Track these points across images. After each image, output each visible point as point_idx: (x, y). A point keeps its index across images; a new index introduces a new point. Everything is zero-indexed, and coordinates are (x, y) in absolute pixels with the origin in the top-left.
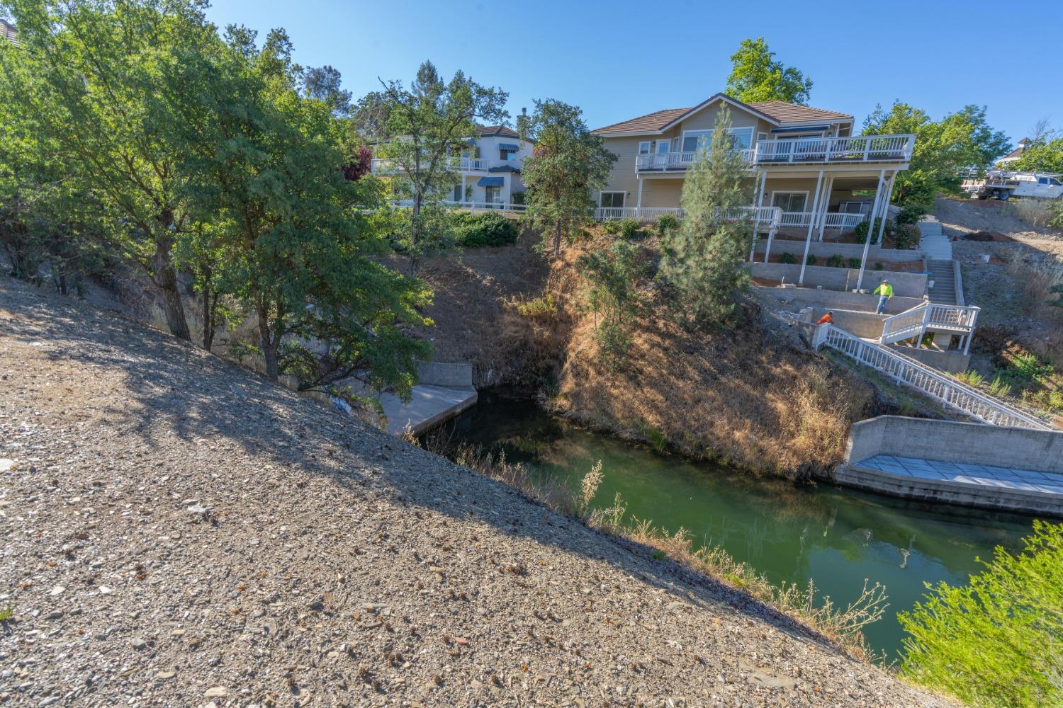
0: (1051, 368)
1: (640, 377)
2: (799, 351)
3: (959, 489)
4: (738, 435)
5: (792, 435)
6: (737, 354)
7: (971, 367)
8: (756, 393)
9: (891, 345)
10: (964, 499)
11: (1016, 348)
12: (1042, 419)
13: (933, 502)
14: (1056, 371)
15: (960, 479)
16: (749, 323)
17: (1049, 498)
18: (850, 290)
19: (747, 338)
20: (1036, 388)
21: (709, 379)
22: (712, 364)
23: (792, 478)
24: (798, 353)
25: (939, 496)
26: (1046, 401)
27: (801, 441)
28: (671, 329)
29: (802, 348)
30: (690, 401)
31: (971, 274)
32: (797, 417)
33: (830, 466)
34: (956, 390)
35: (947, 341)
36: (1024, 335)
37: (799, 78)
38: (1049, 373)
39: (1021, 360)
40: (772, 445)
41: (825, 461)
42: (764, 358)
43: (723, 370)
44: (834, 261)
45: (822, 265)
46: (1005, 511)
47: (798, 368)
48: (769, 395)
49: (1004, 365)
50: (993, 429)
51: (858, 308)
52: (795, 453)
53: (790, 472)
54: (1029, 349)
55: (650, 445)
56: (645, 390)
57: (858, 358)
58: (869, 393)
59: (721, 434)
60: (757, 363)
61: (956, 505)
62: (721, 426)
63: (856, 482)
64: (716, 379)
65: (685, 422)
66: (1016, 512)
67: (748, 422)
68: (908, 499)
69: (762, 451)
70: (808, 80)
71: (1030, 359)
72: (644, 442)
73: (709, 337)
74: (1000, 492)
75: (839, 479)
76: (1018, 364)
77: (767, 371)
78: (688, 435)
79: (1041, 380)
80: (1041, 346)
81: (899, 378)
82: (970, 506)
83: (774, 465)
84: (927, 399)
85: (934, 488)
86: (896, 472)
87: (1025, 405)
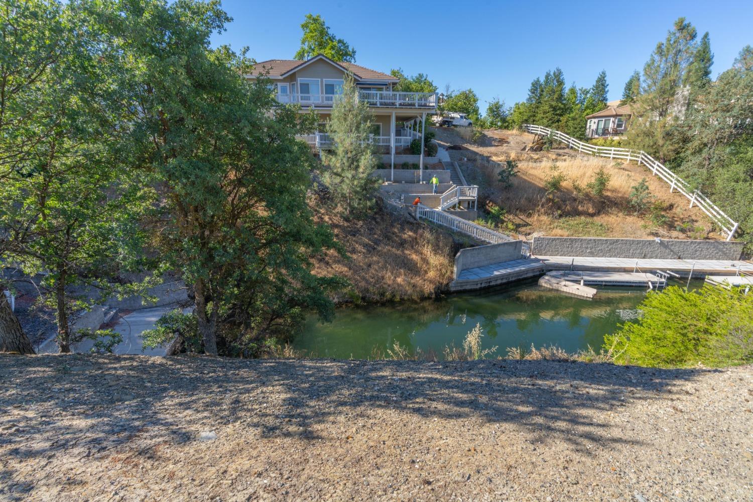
0: (505, 211)
1: (327, 258)
2: (413, 223)
3: (497, 277)
4: (399, 280)
5: (426, 272)
6: (381, 230)
7: (479, 217)
8: (399, 252)
9: (445, 211)
10: (499, 282)
11: (491, 204)
12: (508, 236)
13: (489, 287)
14: (507, 212)
15: (496, 273)
16: (381, 209)
17: (523, 271)
18: (418, 182)
19: (382, 219)
20: (503, 222)
21: (371, 249)
22: (370, 239)
23: (433, 296)
24: (411, 223)
25: (491, 284)
26: (507, 227)
27: (431, 274)
28: (335, 221)
29: (412, 220)
30: (365, 267)
31: (463, 168)
32: (425, 261)
33: (448, 284)
34: (477, 229)
35: (466, 205)
36: (492, 196)
37: (348, 47)
38: (504, 214)
39: (494, 209)
40: (417, 280)
41: (445, 282)
42: (396, 230)
43: (377, 242)
44: (405, 166)
45: (399, 168)
46: (512, 282)
47: (415, 232)
48: (407, 252)
49: (489, 213)
50: (499, 245)
51: (424, 192)
52: (431, 282)
53: (431, 293)
54: (496, 203)
55: (351, 302)
56: (334, 266)
57: (435, 221)
58: (451, 240)
59: (390, 282)
60: (393, 234)
61: (497, 285)
62: (389, 277)
63: (459, 288)
64: (374, 249)
65: (367, 281)
66: (515, 281)
67: (402, 271)
68: (481, 289)
69: (414, 286)
70: (353, 49)
71: (497, 208)
72: (347, 302)
73: (361, 223)
74: (510, 274)
75: (453, 289)
76: (493, 211)
77: (400, 237)
78: (371, 289)
79: (502, 217)
80: (499, 201)
81: (454, 228)
82: (501, 285)
83: (422, 291)
84: (469, 237)
85: (489, 280)
86: (473, 278)
87: (500, 230)
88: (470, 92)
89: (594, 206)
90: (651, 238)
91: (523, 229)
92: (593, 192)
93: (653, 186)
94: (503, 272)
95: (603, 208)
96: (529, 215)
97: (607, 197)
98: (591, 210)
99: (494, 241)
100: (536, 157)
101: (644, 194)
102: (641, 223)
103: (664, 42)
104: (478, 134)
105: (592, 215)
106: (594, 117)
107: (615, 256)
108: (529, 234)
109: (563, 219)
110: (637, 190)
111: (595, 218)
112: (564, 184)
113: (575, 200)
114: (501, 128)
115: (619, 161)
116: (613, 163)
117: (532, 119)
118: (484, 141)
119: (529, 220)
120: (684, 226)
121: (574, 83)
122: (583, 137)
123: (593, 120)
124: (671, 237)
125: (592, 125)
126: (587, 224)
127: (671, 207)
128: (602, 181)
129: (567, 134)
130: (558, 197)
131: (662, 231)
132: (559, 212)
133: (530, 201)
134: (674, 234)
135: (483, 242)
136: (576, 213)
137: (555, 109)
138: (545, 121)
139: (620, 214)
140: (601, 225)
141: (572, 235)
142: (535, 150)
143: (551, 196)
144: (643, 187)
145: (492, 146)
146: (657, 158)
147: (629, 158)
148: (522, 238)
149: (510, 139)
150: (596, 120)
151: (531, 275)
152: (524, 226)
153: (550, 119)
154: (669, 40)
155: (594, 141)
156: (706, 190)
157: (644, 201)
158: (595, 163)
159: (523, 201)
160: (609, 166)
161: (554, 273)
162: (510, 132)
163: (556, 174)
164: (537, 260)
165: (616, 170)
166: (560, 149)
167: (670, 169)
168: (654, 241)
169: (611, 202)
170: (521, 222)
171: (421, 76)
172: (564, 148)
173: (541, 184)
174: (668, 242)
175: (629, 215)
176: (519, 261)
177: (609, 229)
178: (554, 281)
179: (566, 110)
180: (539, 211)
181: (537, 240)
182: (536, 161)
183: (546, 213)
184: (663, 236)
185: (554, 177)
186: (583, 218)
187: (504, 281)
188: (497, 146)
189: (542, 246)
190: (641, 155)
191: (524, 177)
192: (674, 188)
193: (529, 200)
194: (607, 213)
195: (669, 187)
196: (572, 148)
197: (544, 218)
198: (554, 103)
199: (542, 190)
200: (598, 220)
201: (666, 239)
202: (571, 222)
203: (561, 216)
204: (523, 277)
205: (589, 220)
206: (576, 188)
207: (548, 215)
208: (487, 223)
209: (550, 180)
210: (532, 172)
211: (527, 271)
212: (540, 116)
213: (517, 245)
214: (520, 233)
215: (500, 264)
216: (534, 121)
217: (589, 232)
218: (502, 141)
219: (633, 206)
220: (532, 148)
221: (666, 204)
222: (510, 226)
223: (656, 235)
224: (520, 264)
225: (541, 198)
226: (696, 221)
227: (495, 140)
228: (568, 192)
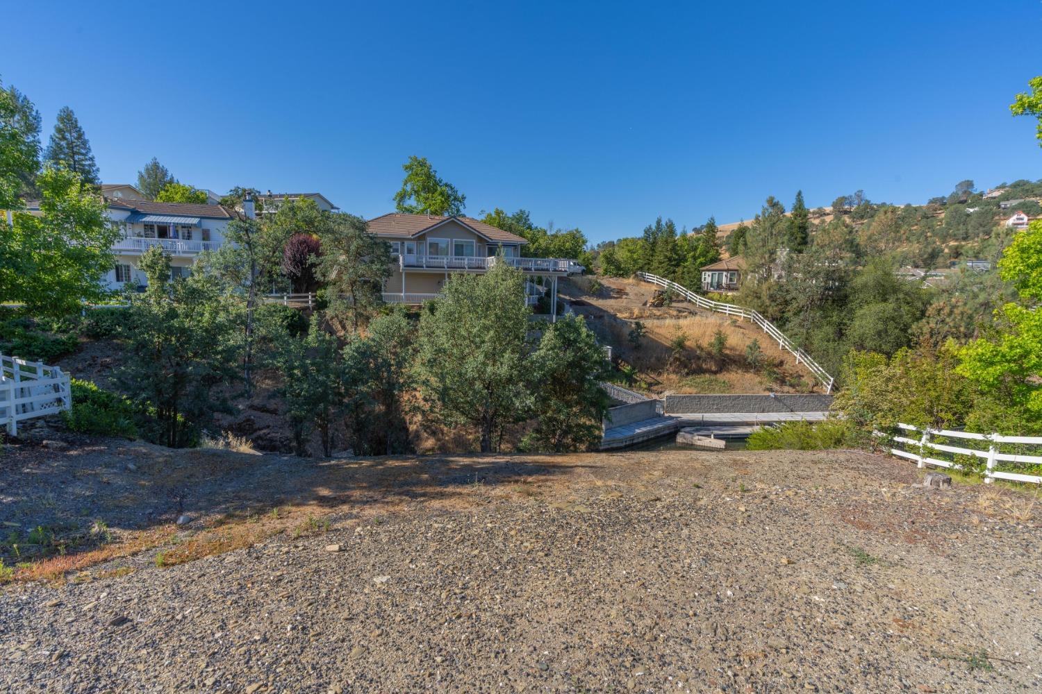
0: (637, 371)
3: (639, 435)
7: (614, 377)
10: (641, 439)
11: (623, 364)
12: (643, 395)
14: (639, 372)
15: (638, 431)
17: (661, 429)
20: (636, 381)
25: (635, 441)
26: (640, 387)
36: (623, 357)
37: (457, 192)
38: (636, 373)
39: (627, 369)
46: (651, 439)
49: (623, 373)
50: (637, 404)
54: (629, 364)
61: (639, 443)
63: (608, 447)
70: (463, 195)
71: (629, 368)
74: (649, 432)
75: (601, 448)
76: (626, 371)
79: (634, 377)
80: (631, 361)
85: (632, 438)
86: (618, 436)
87: (635, 390)
88: (577, 230)
89: (717, 365)
90: (767, 393)
91: (654, 388)
92: (714, 351)
93: (764, 344)
94: (644, 429)
95: (724, 365)
96: (660, 374)
97: (727, 355)
98: (714, 368)
99: (631, 401)
100: (658, 313)
101: (756, 353)
102: (758, 379)
103: (760, 214)
104: (597, 286)
105: (715, 373)
106: (709, 270)
107: (738, 411)
108: (661, 392)
109: (690, 377)
110: (751, 348)
111: (718, 375)
112: (688, 343)
113: (699, 358)
114: (616, 275)
115: (735, 317)
116: (729, 322)
117: (646, 267)
118: (603, 293)
119: (660, 379)
120: (793, 381)
121: (685, 227)
122: (699, 290)
123: (707, 273)
124: (783, 392)
125: (707, 278)
126: (712, 381)
127: (782, 363)
128: (721, 341)
129: (683, 286)
130: (684, 356)
131: (776, 387)
132: (686, 370)
133: (659, 361)
134: (786, 388)
135: (621, 403)
136: (700, 371)
137: (670, 260)
138: (661, 271)
139: (739, 371)
140: (724, 382)
141: (699, 393)
142: (656, 306)
143: (677, 356)
144: (755, 346)
145: (611, 298)
146: (766, 317)
147: (742, 315)
148: (655, 397)
149: (628, 290)
150: (710, 273)
151: (667, 432)
152: (656, 384)
153: (666, 270)
154: (764, 214)
155: (710, 295)
156: (807, 350)
157: (759, 358)
158: (713, 320)
159: (653, 360)
160: (726, 324)
161: (688, 429)
162: (626, 281)
163: (680, 334)
164: (671, 418)
165: (733, 328)
166: (679, 301)
167: (778, 327)
168: (769, 396)
169: (730, 359)
170: (652, 381)
171: (522, 212)
172: (682, 301)
173: (668, 344)
174: (781, 396)
175: (747, 372)
176: (655, 419)
177: (731, 386)
178: (688, 436)
179: (680, 260)
180: (667, 370)
181: (669, 398)
182: (658, 318)
183: (674, 372)
184: (776, 391)
185: (679, 337)
186: (707, 375)
187: (645, 438)
188: (617, 298)
189: (674, 404)
190: (753, 315)
191: (651, 336)
192: (783, 346)
193: (658, 359)
194: (728, 370)
195: (779, 344)
196: (690, 301)
197: (673, 376)
198: (668, 254)
199: (669, 350)
200: (720, 377)
201: (779, 394)
202: (698, 380)
203: (688, 374)
204: (662, 433)
205: (713, 377)
206: (699, 347)
207: (677, 373)
208: (622, 382)
209: (675, 339)
210: (657, 330)
211: (664, 429)
212: (655, 264)
213: (653, 403)
214: (653, 392)
215: (639, 423)
216: (649, 269)
217: (714, 389)
218: (621, 293)
219: (750, 364)
220: (653, 303)
221: (777, 361)
222: (644, 385)
223: (771, 390)
224: (656, 422)
225: (669, 357)
226: (803, 376)
227: (612, 290)
228: (692, 350)
